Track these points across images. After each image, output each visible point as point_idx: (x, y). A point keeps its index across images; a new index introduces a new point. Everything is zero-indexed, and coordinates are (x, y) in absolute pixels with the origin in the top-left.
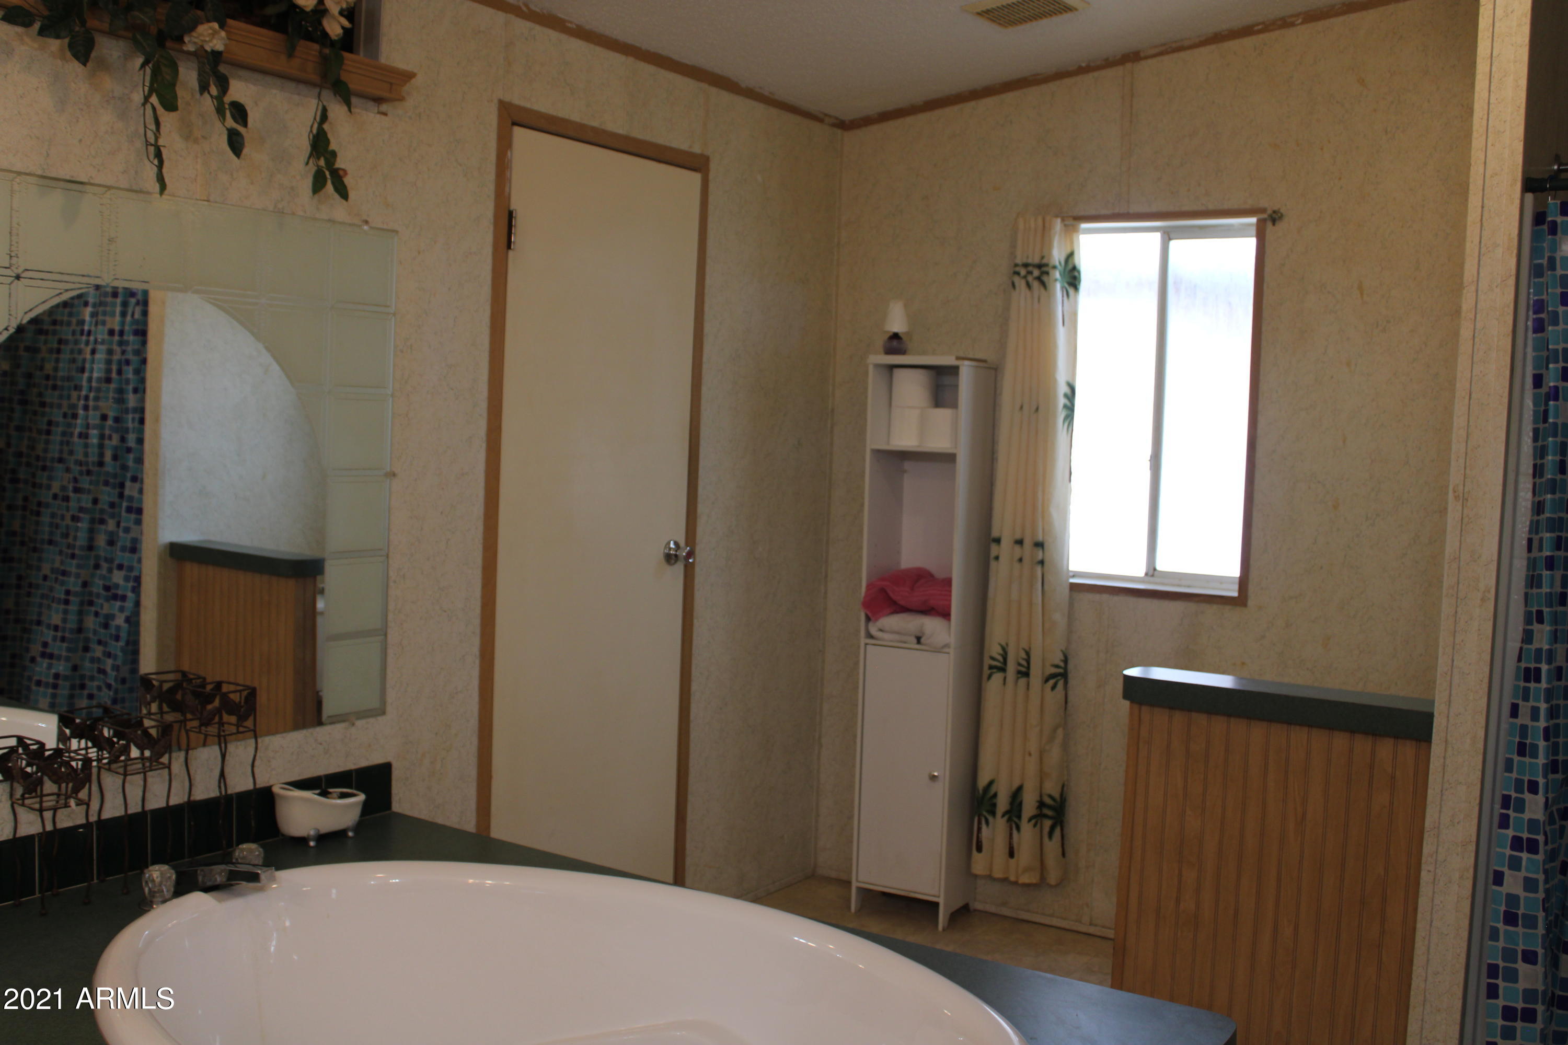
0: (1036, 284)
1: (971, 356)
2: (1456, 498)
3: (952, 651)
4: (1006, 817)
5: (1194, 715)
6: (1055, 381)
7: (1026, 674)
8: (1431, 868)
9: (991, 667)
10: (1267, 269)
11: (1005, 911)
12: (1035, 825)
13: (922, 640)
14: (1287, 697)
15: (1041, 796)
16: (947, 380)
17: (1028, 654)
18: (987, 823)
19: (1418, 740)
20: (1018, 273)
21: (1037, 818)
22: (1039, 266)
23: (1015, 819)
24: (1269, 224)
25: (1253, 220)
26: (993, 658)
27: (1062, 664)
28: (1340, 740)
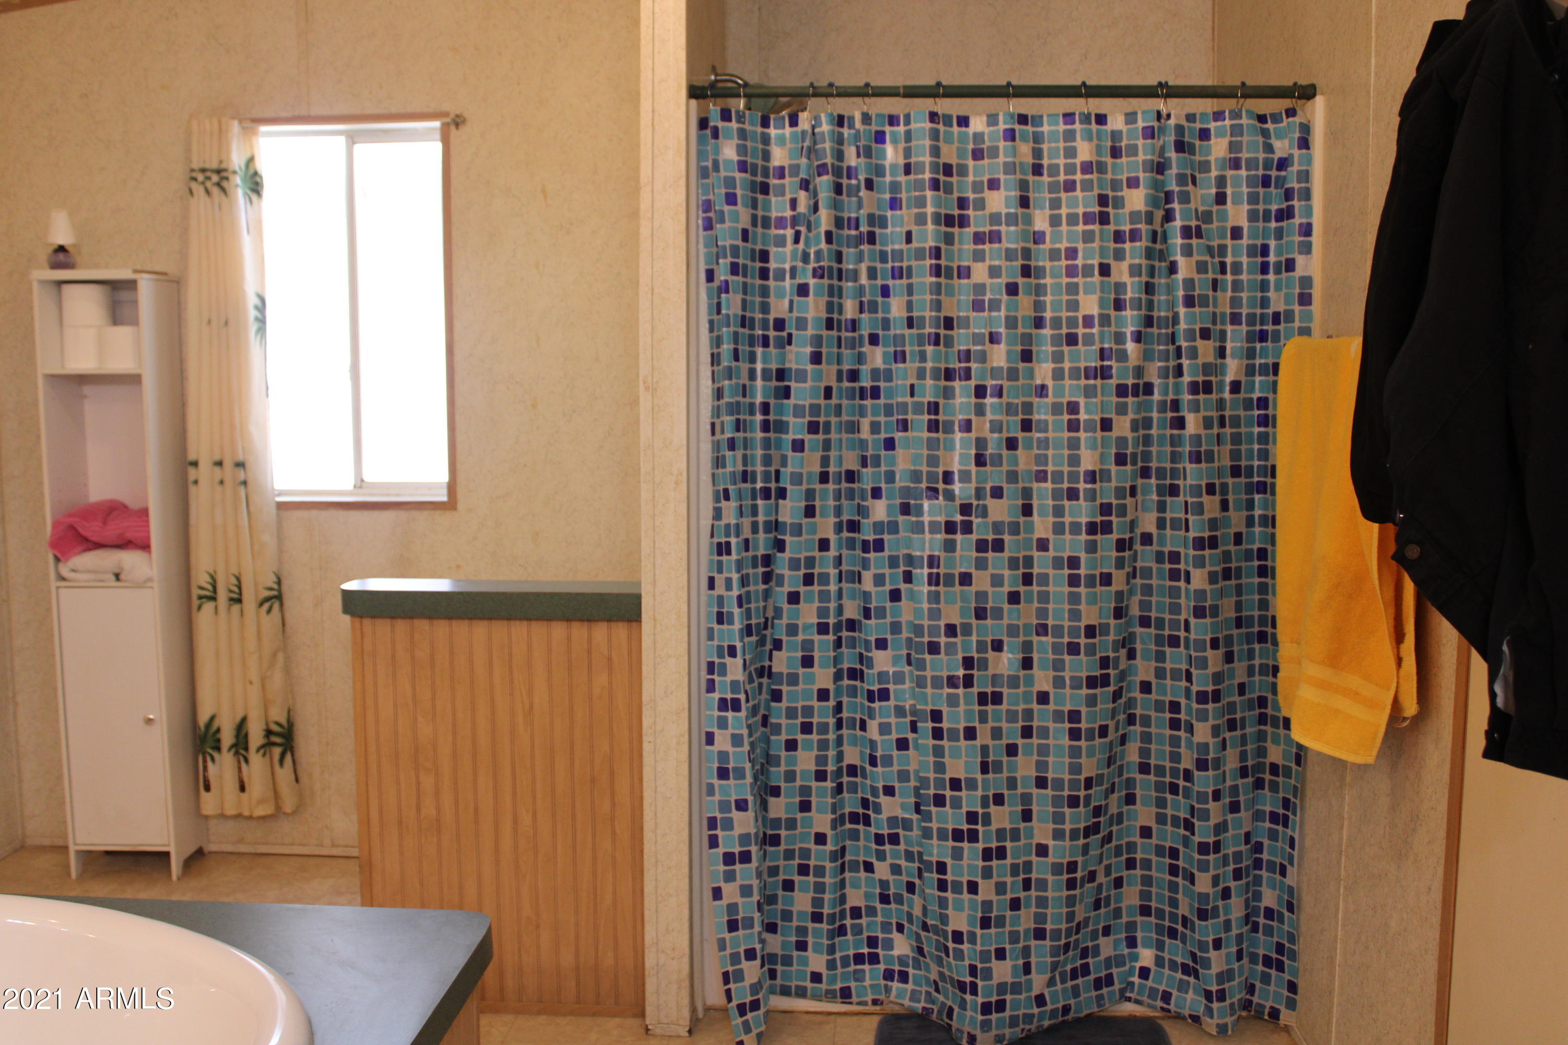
0: (215, 191)
1: (149, 269)
2: (647, 388)
3: (155, 585)
4: (233, 750)
5: (417, 622)
6: (244, 293)
7: (239, 601)
8: (651, 739)
9: (200, 597)
10: (454, 173)
11: (243, 848)
12: (264, 755)
13: (122, 577)
14: (504, 594)
15: (267, 724)
16: (124, 295)
17: (238, 579)
18: (213, 759)
19: (629, 621)
20: (195, 179)
21: (267, 746)
22: (218, 172)
23: (243, 752)
24: (453, 128)
25: (437, 124)
26: (202, 588)
27: (276, 586)
28: (558, 630)
